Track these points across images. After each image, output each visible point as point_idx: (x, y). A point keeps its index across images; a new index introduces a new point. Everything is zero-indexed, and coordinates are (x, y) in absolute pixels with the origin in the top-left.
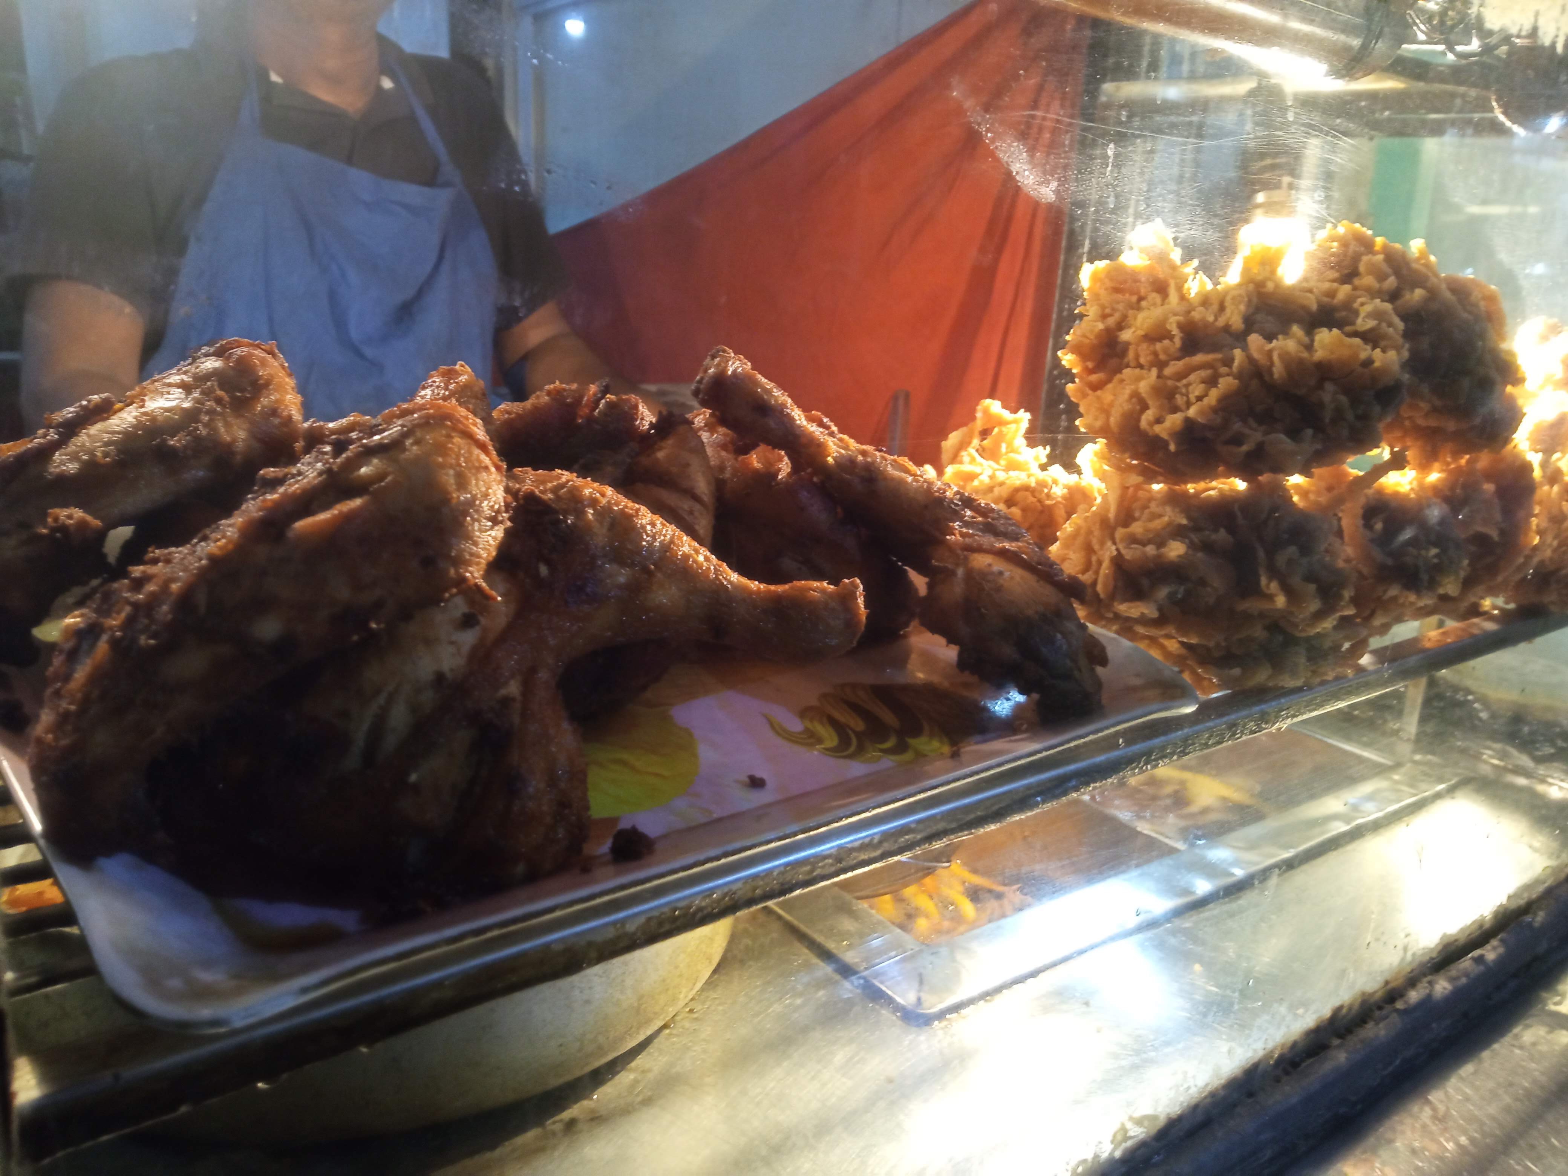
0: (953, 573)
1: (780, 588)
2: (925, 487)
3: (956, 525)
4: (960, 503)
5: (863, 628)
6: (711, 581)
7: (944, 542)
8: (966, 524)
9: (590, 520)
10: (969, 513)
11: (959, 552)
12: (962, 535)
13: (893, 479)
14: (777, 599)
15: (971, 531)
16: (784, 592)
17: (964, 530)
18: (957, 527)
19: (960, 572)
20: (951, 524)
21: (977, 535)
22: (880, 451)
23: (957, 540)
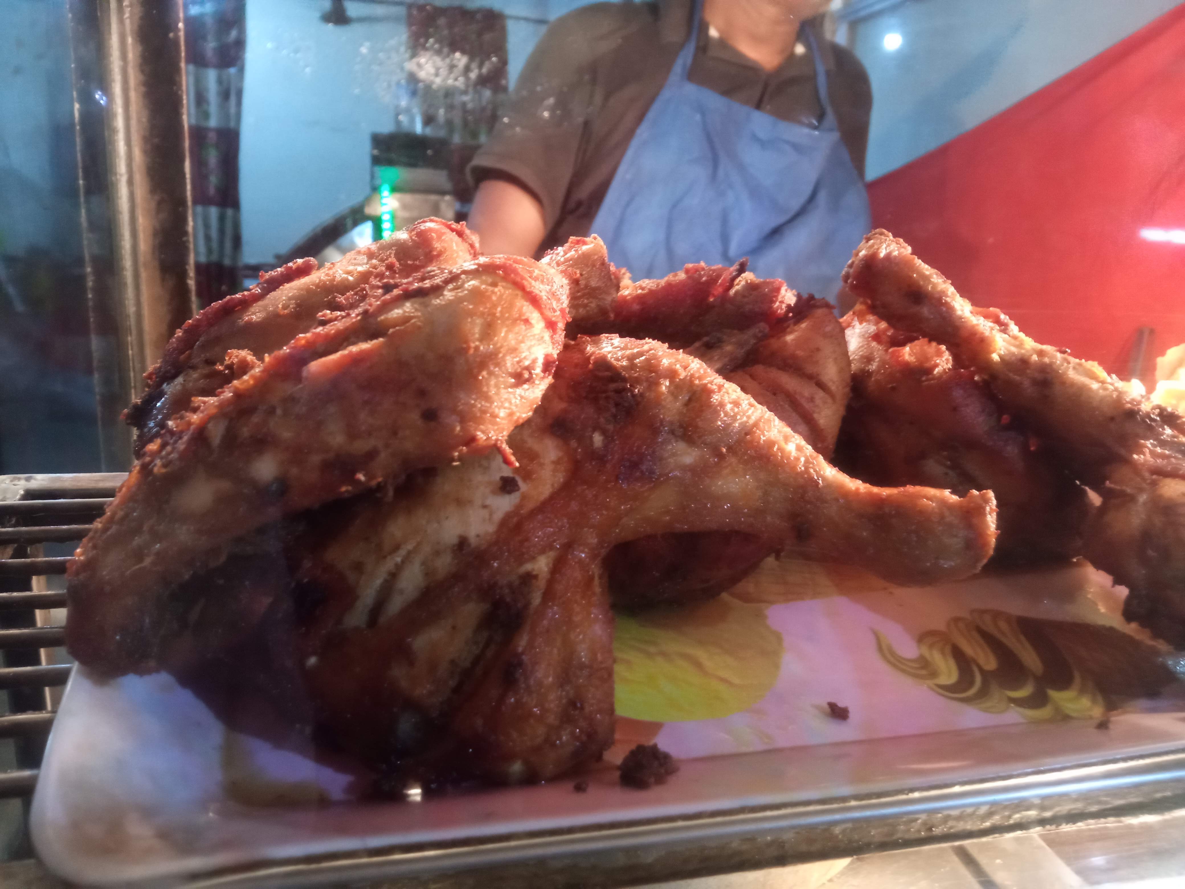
0: (1132, 499)
1: (885, 492)
2: (1114, 396)
3: (1149, 443)
4: (1158, 419)
5: (991, 552)
6: (798, 474)
7: (1127, 462)
8: (1163, 444)
9: (663, 394)
10: (1168, 431)
11: (1147, 475)
12: (1153, 454)
13: (1073, 384)
14: (880, 502)
15: (1167, 452)
16: (889, 496)
17: (1159, 450)
18: (1150, 446)
19: (1143, 498)
20: (1143, 441)
21: (1175, 457)
22: (1064, 352)
23: (1145, 461)
